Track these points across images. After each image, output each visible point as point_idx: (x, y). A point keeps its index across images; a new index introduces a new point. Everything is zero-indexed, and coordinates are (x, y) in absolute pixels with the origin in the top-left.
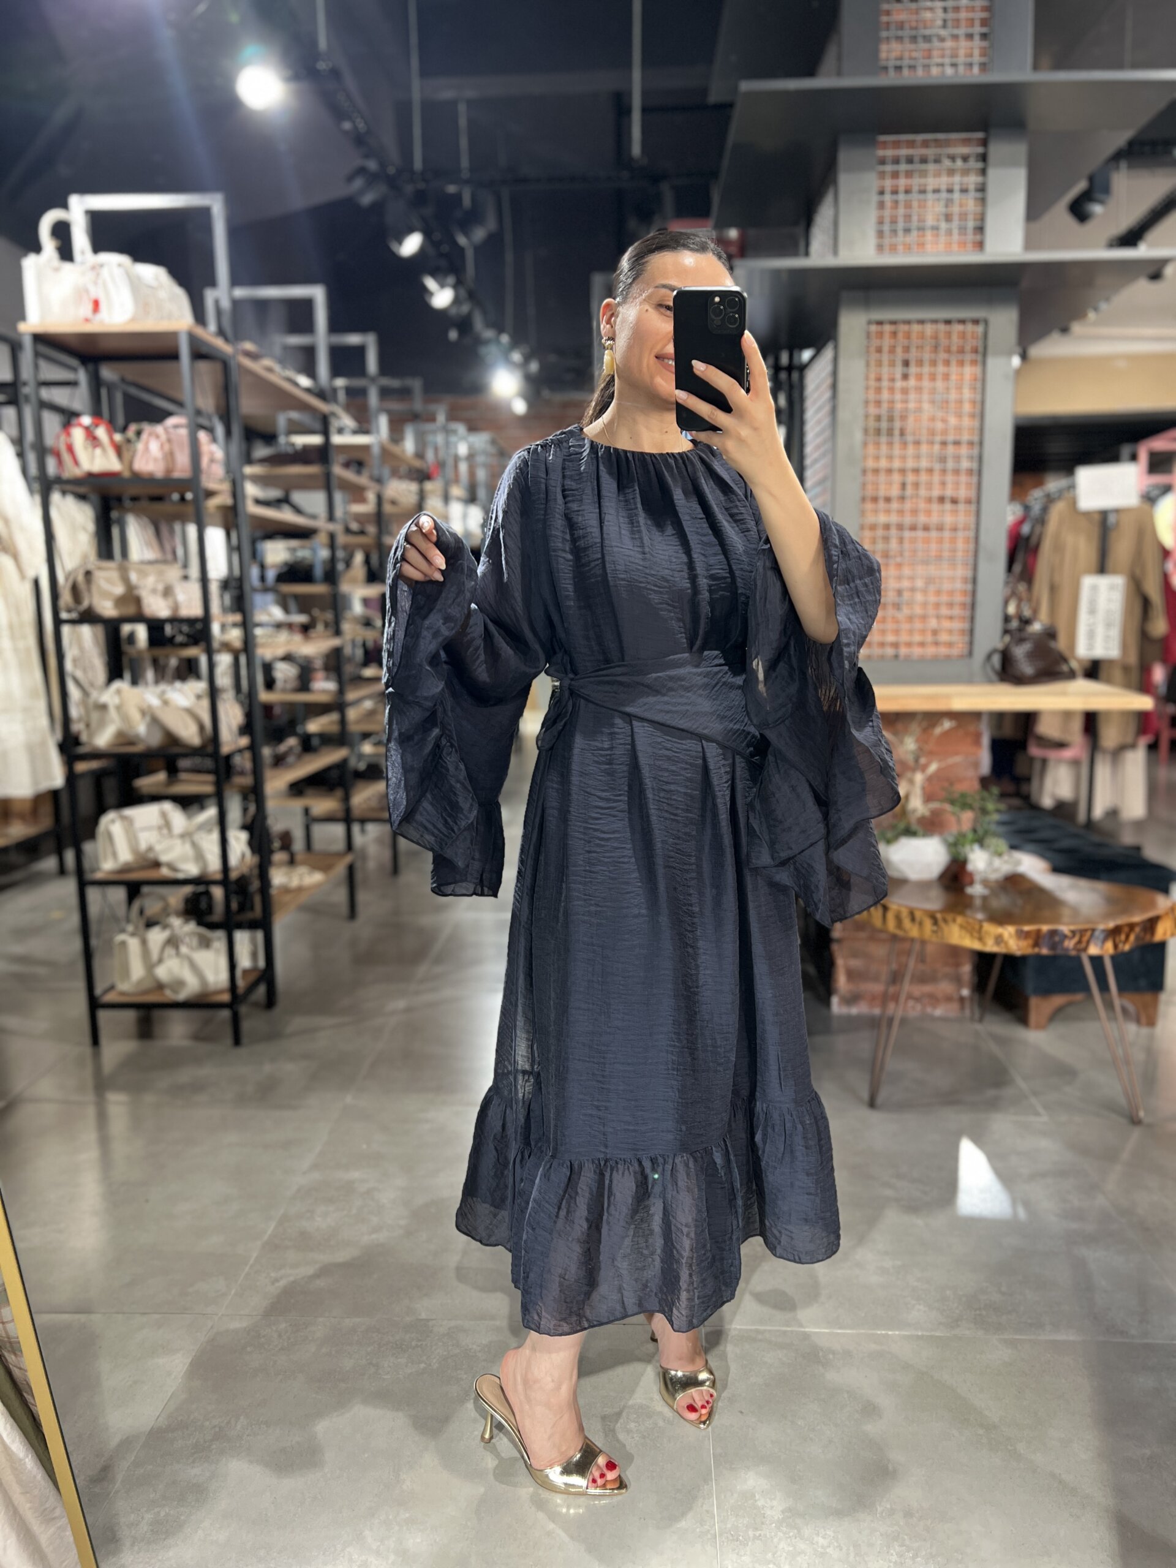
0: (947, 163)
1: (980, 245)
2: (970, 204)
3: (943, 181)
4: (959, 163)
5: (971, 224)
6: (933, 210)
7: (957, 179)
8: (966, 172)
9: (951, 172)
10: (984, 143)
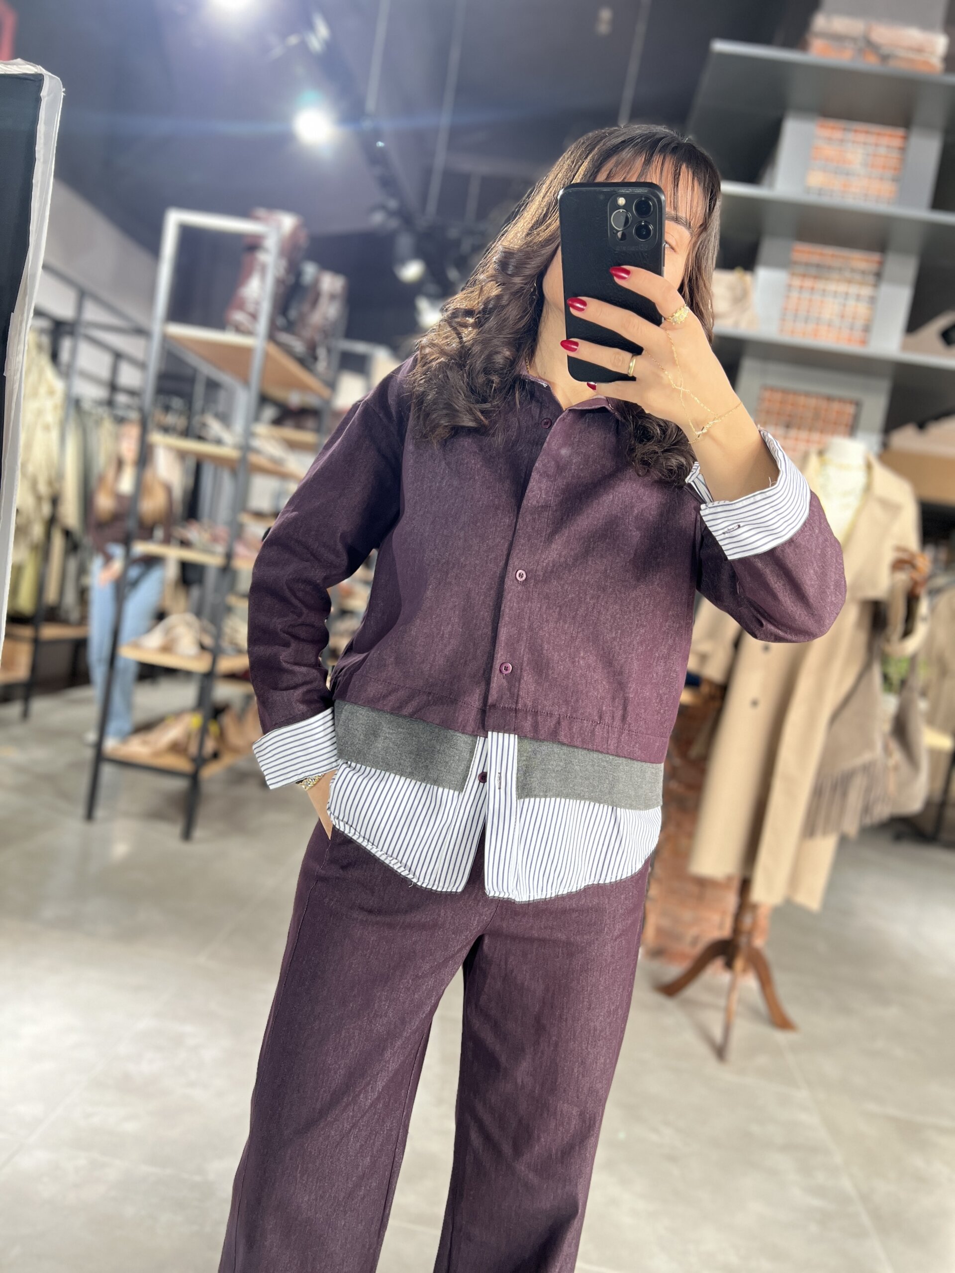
0: (847, 274)
1: (864, 342)
2: (862, 309)
3: (842, 288)
4: (858, 277)
5: (859, 324)
6: (830, 309)
7: (854, 290)
8: (862, 283)
9: (850, 281)
10: (881, 264)
